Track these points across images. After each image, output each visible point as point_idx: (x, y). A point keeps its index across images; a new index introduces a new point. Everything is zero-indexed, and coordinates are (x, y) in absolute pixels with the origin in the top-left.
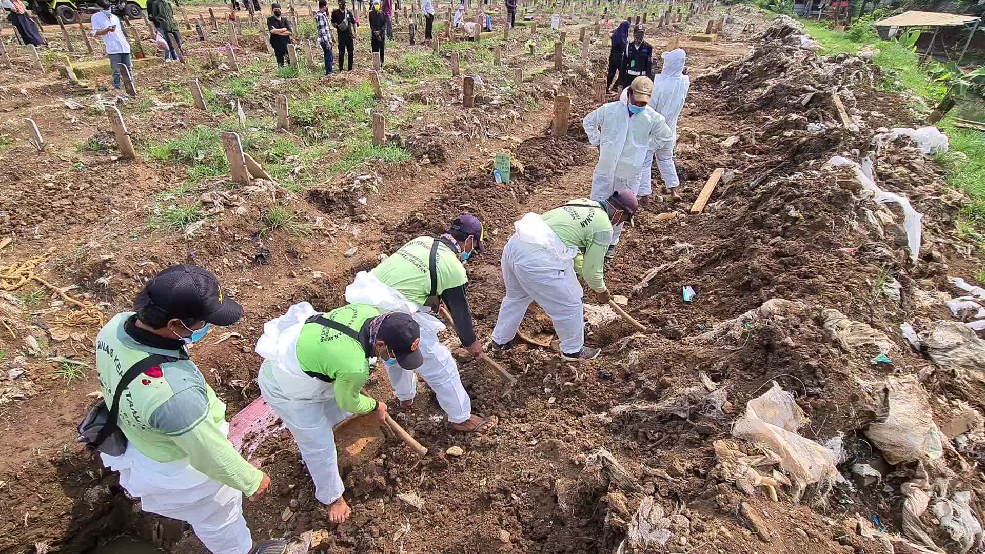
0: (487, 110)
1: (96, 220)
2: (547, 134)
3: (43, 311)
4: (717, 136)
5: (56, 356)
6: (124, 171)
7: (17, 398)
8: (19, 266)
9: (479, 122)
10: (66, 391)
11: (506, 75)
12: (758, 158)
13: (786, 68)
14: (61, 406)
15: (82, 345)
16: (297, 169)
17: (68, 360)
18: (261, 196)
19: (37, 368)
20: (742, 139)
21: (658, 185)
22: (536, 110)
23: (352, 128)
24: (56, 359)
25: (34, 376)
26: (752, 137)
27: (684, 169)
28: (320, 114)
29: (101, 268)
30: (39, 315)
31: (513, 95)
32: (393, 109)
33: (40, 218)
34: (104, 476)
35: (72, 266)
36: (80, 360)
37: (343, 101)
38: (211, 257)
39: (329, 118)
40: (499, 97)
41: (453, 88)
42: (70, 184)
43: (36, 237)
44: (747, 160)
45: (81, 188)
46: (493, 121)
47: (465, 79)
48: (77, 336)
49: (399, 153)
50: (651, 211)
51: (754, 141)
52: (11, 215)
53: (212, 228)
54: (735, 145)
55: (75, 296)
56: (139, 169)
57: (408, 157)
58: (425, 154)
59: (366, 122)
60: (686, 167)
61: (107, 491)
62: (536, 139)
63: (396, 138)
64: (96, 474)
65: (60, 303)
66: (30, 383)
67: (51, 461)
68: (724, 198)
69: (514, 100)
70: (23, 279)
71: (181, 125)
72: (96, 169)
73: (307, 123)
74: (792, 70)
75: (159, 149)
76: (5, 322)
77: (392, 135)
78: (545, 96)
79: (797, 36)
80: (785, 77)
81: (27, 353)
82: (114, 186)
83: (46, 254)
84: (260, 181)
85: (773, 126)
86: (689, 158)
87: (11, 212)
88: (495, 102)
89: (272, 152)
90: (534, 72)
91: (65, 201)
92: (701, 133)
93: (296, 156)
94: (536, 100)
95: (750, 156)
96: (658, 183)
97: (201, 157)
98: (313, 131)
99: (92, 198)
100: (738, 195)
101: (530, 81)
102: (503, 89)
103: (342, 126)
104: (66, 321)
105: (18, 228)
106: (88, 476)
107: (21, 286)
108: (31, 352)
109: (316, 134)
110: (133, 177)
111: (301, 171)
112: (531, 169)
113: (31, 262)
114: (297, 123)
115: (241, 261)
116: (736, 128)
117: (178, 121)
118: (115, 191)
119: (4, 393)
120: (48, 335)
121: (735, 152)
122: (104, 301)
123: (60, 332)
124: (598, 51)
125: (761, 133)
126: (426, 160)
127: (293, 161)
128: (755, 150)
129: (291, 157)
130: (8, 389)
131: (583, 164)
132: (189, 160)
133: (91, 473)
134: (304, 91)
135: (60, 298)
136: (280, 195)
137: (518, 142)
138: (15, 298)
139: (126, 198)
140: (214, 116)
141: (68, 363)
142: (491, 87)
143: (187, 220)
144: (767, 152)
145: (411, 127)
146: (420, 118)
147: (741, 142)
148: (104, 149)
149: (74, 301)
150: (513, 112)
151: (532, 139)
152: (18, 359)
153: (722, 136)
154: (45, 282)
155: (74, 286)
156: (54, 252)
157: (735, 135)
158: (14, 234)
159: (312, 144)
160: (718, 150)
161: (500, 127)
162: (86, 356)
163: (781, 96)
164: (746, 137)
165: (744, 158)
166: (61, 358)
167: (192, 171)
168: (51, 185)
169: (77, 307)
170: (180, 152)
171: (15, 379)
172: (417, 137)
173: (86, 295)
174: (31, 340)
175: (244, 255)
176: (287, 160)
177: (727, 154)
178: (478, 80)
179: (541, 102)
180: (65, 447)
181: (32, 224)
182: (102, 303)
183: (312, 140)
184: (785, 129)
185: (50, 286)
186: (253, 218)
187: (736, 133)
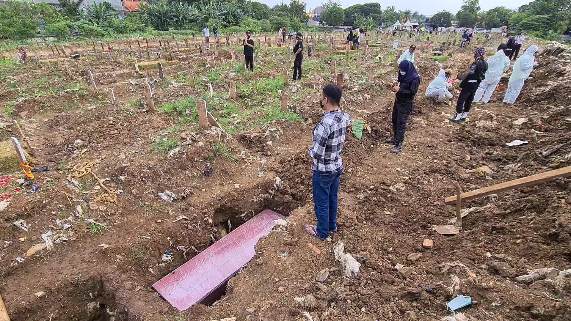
0: (350, 93)
1: (128, 143)
2: (387, 110)
3: (89, 192)
4: (510, 117)
5: (89, 219)
6: (147, 117)
7: (65, 241)
8: (86, 164)
9: (344, 100)
10: (89, 240)
11: (364, 74)
12: (544, 134)
13: (564, 74)
14: (85, 249)
15: (104, 214)
16: (236, 122)
17: (95, 222)
18: (213, 136)
19: (78, 224)
20: (530, 120)
21: (466, 148)
22: (381, 95)
23: (270, 101)
24: (89, 220)
25: (75, 229)
26: (538, 119)
27: (485, 139)
28: (253, 92)
29: (122, 170)
30: (87, 194)
31: (367, 86)
32: (294, 91)
33: (102, 139)
34: (98, 297)
35: (110, 168)
36: (101, 223)
37: (267, 85)
38: (180, 170)
39: (258, 94)
40: (358, 86)
41: (330, 80)
42: (120, 123)
43: (99, 149)
44: (535, 135)
45: (125, 125)
46: (353, 100)
47: (338, 75)
48: (102, 208)
49: (294, 116)
50: (462, 166)
51: (540, 123)
52: (90, 137)
53: (183, 153)
54: (524, 124)
55: (107, 185)
56: (155, 117)
57: (300, 119)
58: (310, 117)
59: (278, 97)
60: (487, 137)
61: (98, 306)
62: (380, 112)
63: (294, 107)
64: (93, 295)
65: (99, 187)
66: (73, 233)
67: (71, 283)
68: (520, 161)
69: (367, 89)
70: (85, 172)
71: (181, 95)
72: (134, 115)
73: (246, 97)
74: (568, 75)
75: (167, 107)
76: (69, 196)
77: (292, 106)
78: (387, 87)
79: (568, 54)
80: (563, 80)
81: (75, 214)
82: (141, 125)
83: (101, 159)
84: (213, 128)
85: (556, 113)
86: (489, 131)
87: (90, 135)
88: (355, 89)
89: (225, 111)
90: (381, 73)
91: (116, 131)
92: (497, 115)
93: (236, 115)
94: (381, 89)
95: (538, 132)
96: (466, 146)
97: (187, 112)
98: (248, 101)
99: (129, 131)
100: (533, 160)
101: (378, 78)
102: (361, 82)
103: (264, 99)
104: (99, 199)
105: (91, 144)
106: (89, 295)
107: (83, 176)
108: (78, 215)
109: (250, 103)
110: (151, 121)
111: (238, 123)
112: (375, 131)
113: (91, 163)
114: (241, 97)
115: (196, 174)
116: (525, 113)
117: (180, 93)
118: (141, 128)
119: (59, 237)
120: (88, 206)
121: (524, 129)
122: (120, 189)
123: (95, 205)
124: (423, 61)
125: (546, 117)
126: (310, 121)
127: (235, 117)
128: (541, 129)
129: (234, 115)
130: (61, 235)
131: (411, 130)
132: (180, 114)
133: (91, 294)
134: (247, 80)
135: (99, 185)
136: (224, 136)
137: (368, 114)
138: (77, 183)
139: (146, 132)
140: (199, 91)
141: (95, 224)
142: (354, 81)
143: (171, 147)
144: (552, 130)
145: (304, 101)
146: (309, 97)
147: (530, 122)
148: (143, 105)
149: (106, 188)
150: (366, 95)
151: (377, 112)
152: (70, 218)
153: (514, 118)
154: (95, 176)
155: (107, 179)
156: (105, 158)
157: (525, 117)
158: (89, 147)
159: (246, 108)
160: (511, 127)
161: (357, 104)
162: (105, 220)
163: (561, 93)
164: (533, 119)
165: (533, 133)
166: (92, 220)
167: (181, 119)
168: (111, 122)
169: (106, 192)
170: (177, 109)
171: (66, 229)
172: (306, 108)
173: (113, 185)
174: (79, 208)
175: (198, 170)
176: (231, 116)
177: (518, 130)
178: (346, 76)
179: (384, 90)
180: (80, 276)
181: (98, 143)
182: (119, 191)
183: (247, 106)
184: (566, 115)
185: (96, 177)
186: (206, 149)
187: (525, 116)
